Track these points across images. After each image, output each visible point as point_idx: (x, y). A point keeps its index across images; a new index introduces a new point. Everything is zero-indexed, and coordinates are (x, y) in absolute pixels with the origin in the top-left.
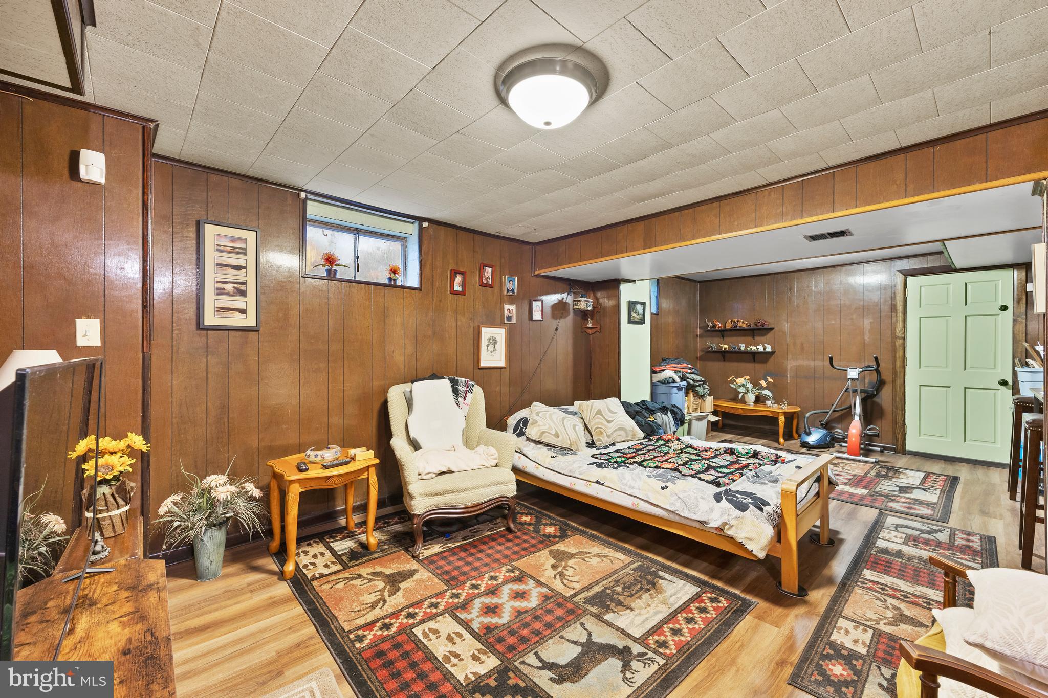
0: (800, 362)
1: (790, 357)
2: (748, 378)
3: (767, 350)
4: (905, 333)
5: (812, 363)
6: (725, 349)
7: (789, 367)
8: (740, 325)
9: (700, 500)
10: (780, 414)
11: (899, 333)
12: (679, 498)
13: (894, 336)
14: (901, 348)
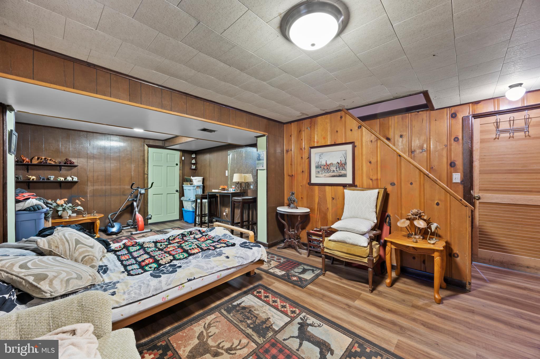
0: (96, 187)
1: (89, 184)
2: (66, 199)
3: (74, 180)
4: (148, 172)
5: (104, 187)
6: (33, 179)
7: (88, 191)
8: (49, 162)
9: (246, 252)
10: (97, 219)
11: (146, 172)
12: (238, 257)
13: (144, 174)
14: (147, 179)
